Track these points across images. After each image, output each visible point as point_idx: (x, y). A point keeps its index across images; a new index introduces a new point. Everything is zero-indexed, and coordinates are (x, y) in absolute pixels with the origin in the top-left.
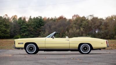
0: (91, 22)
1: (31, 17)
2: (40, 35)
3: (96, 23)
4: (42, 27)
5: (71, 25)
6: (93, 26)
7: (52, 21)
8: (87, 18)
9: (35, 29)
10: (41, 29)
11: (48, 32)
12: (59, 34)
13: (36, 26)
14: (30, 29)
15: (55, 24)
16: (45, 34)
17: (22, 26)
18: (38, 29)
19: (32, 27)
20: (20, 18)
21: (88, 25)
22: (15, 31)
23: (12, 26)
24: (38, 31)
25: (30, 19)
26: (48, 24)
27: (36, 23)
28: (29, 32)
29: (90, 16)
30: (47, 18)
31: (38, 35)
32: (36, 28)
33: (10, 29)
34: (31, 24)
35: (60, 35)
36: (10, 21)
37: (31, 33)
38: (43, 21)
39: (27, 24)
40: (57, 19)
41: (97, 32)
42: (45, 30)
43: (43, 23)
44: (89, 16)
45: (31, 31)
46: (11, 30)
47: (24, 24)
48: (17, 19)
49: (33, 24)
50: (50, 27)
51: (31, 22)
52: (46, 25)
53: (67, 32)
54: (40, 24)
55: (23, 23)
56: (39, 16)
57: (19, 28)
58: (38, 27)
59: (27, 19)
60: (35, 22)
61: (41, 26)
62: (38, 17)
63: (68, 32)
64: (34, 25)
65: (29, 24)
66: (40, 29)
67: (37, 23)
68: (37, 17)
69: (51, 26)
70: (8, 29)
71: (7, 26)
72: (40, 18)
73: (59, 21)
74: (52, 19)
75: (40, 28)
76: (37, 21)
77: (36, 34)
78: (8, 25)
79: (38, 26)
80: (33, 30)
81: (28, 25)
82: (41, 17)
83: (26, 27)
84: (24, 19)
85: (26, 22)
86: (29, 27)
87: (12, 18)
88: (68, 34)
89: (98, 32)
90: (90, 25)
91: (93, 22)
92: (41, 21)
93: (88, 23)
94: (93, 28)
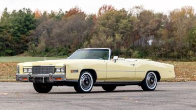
0: (139, 20)
1: (6, 9)
2: (27, 50)
3: (148, 24)
4: (31, 31)
6: (143, 30)
7: (52, 19)
8: (129, 13)
9: (15, 37)
10: (30, 37)
11: (45, 42)
12: (69, 47)
13: (19, 30)
14: (5, 36)
15: (60, 27)
16: (37, 48)
18: (22, 35)
19: (9, 32)
21: (132, 28)
24: (22, 41)
26: (46, 25)
27: (18, 22)
28: (2, 43)
29: (137, 7)
30: (42, 13)
31: (22, 50)
32: (19, 34)
34: (8, 24)
35: (70, 50)
37: (7, 46)
38: (33, 19)
40: (63, 14)
41: (150, 42)
42: (37, 39)
43: (32, 23)
44: (134, 8)
45: (6, 41)
49: (11, 25)
50: (49, 32)
51: (6, 21)
52: (39, 28)
54: (27, 26)
56: (24, 9)
58: (23, 33)
60: (16, 20)
61: (29, 29)
62: (22, 10)
63: (88, 43)
64: (13, 27)
65: (2, 26)
66: (27, 37)
67: (21, 23)
68: (20, 11)
69: (52, 29)
72: (26, 11)
73: (68, 18)
74: (53, 15)
76: (20, 20)
77: (18, 48)
79: (23, 31)
80: (11, 38)
82: (29, 11)
86: (2, 31)
89: (152, 43)
90: (136, 29)
91: (141, 21)
92: (28, 18)
93: (132, 24)
94: (141, 35)
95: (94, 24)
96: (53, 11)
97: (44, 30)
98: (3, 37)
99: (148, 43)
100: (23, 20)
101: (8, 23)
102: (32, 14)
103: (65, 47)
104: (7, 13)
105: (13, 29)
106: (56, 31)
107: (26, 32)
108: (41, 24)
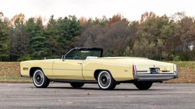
0: (180, 26)
1: (53, 16)
3: (189, 30)
4: (77, 38)
5: (137, 33)
6: (184, 36)
7: (97, 26)
8: (170, 19)
9: (61, 43)
10: (76, 42)
12: (112, 53)
13: (64, 36)
14: (51, 42)
15: (104, 33)
17: (35, 36)
18: (68, 41)
19: (54, 38)
20: (31, 20)
21: (173, 34)
22: (20, 46)
23: (15, 36)
24: (67, 46)
25: (52, 21)
26: (90, 32)
27: (64, 29)
28: (48, 49)
29: (179, 14)
30: (87, 19)
32: (64, 40)
33: (9, 42)
34: (54, 31)
36: (10, 26)
37: (53, 51)
38: (78, 26)
39: (46, 31)
40: (107, 21)
41: (191, 47)
43: (78, 30)
44: (176, 14)
46: (11, 44)
47: (38, 31)
48: (24, 22)
49: (57, 31)
50: (93, 37)
51: (52, 28)
52: (84, 34)
53: (128, 48)
54: (72, 32)
55: (36, 30)
56: (70, 16)
57: (29, 40)
58: (69, 39)
59: (44, 21)
60: (62, 27)
61: (74, 35)
62: (68, 17)
63: (131, 49)
64: (59, 34)
65: (48, 32)
66: (72, 43)
67: (66, 30)
68: (66, 18)
69: (96, 35)
70: (6, 43)
71: (4, 36)
72: (71, 19)
73: (112, 24)
74: (97, 22)
75: (72, 39)
76: (66, 27)
78: (4, 34)
79: (68, 37)
80: (57, 44)
81: (47, 34)
82: (74, 18)
83: (43, 38)
84: (40, 21)
85: (43, 27)
86: (49, 38)
87: (12, 20)
88: (131, 52)
89: (193, 48)
90: (178, 34)
91: (182, 27)
92: (73, 25)
93: (173, 30)
94: (182, 41)
95: (136, 30)
96: (97, 18)
97: (88, 36)
98: (50, 43)
99: (189, 49)
100: (69, 26)
101: (54, 29)
102: (77, 20)
103: (109, 52)
104: (54, 20)
105: (60, 35)
106: (100, 37)
107: (71, 38)
108: (86, 31)
